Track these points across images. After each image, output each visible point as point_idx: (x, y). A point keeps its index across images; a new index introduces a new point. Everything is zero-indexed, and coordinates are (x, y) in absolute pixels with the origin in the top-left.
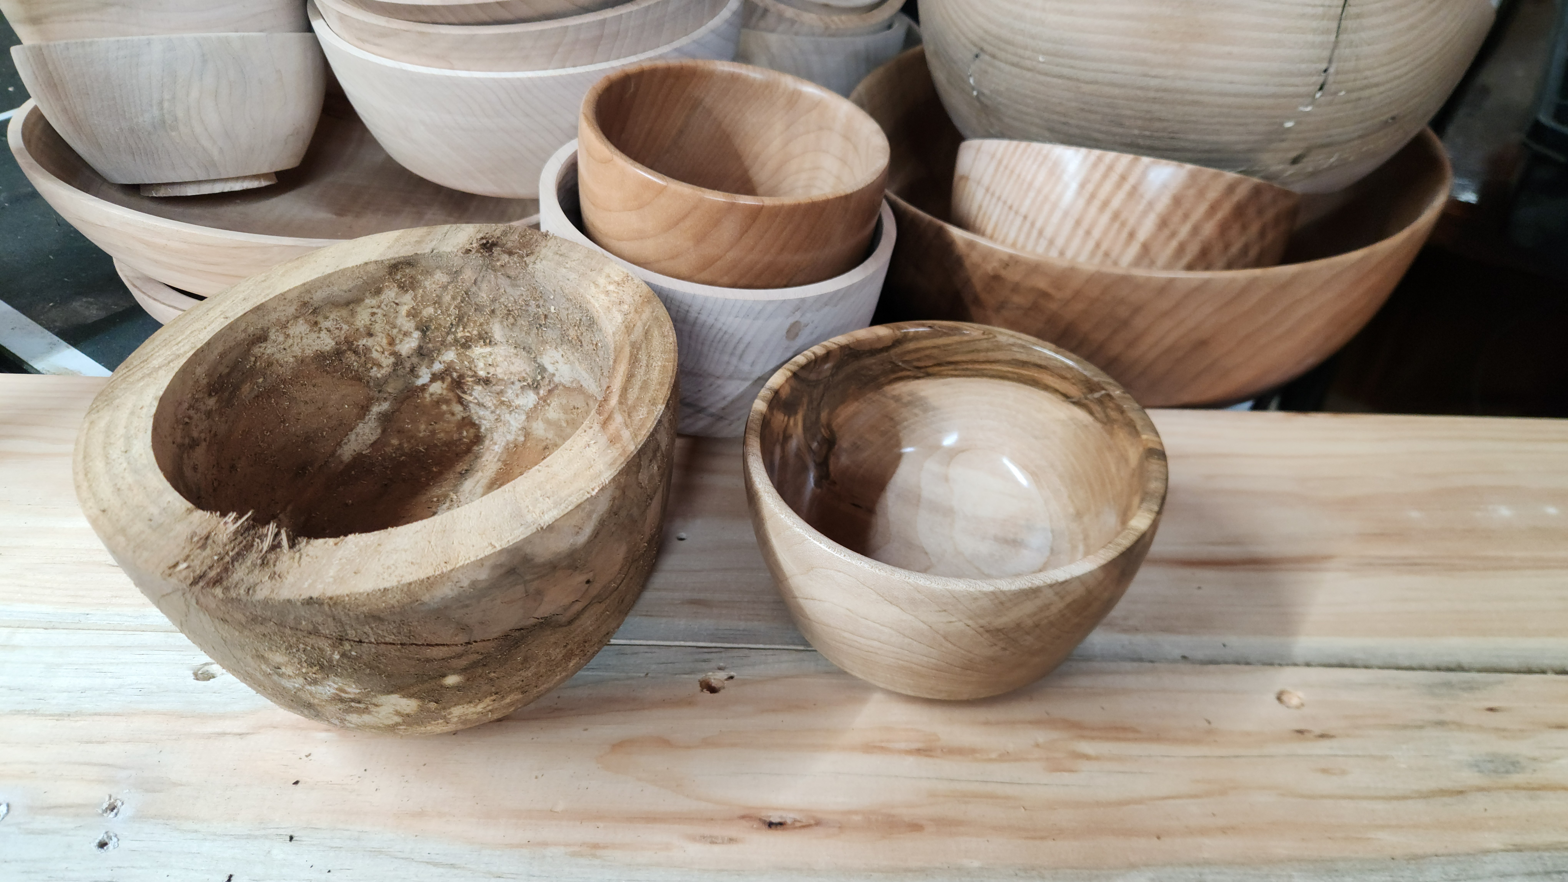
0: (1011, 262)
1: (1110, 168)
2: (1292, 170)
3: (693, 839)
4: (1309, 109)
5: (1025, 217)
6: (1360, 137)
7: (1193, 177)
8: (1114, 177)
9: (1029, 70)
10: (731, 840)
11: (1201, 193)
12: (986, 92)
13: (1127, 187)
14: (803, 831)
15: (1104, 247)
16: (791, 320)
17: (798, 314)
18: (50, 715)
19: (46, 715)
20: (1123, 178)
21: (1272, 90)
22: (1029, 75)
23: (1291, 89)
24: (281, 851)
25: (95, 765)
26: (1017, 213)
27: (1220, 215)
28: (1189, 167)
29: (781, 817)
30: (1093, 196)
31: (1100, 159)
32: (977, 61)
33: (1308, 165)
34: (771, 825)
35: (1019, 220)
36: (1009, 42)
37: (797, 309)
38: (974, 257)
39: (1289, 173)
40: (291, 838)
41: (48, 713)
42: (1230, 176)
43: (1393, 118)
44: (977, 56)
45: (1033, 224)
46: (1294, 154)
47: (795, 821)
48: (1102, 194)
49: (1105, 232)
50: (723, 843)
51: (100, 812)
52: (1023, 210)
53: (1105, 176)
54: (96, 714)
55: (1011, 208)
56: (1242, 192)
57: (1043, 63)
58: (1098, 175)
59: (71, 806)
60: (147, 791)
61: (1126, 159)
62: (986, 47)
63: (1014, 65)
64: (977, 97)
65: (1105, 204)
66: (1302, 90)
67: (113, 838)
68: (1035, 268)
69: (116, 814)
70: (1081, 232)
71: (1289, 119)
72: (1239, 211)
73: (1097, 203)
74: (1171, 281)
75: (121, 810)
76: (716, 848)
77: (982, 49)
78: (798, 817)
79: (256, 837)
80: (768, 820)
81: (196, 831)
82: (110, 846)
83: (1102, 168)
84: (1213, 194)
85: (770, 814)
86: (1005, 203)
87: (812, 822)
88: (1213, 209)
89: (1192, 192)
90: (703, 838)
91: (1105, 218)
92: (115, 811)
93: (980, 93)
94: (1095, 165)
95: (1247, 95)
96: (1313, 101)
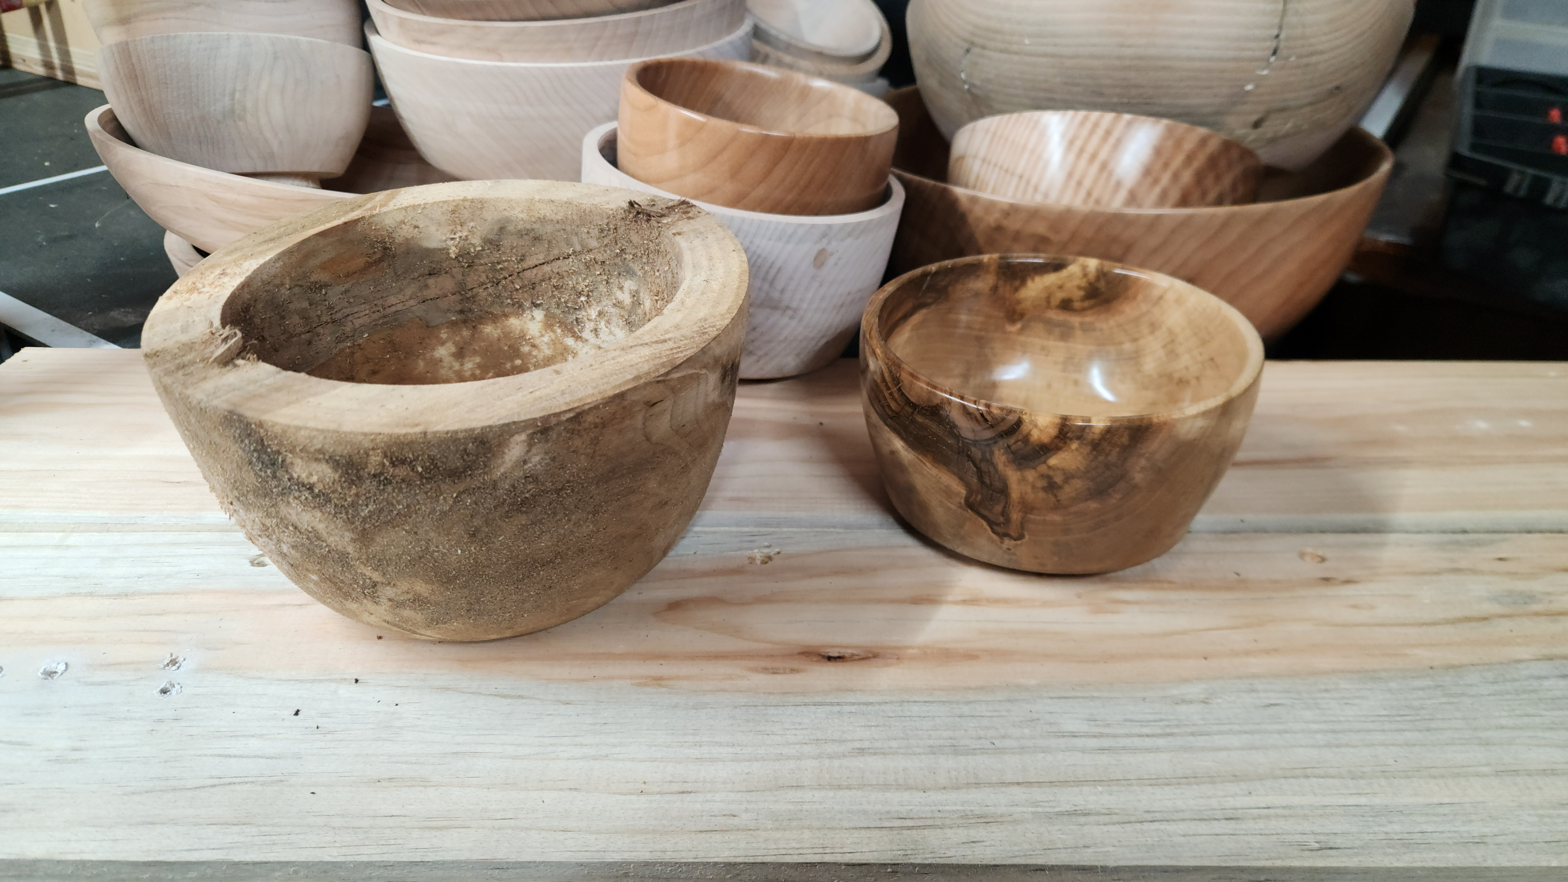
0: (1012, 210)
1: (1096, 125)
2: (1253, 135)
3: (755, 670)
4: (1265, 72)
5: (1021, 177)
6: (1311, 104)
7: (1169, 130)
8: (1100, 132)
9: (1016, 53)
10: (793, 671)
11: (1178, 144)
12: (977, 82)
13: (1112, 140)
14: (862, 662)
15: (1095, 195)
16: (819, 247)
17: (825, 241)
18: (107, 596)
19: (103, 596)
20: (1108, 133)
21: (1231, 54)
22: (1016, 58)
23: (1249, 53)
24: (347, 691)
25: (155, 631)
26: (1013, 174)
27: (1197, 164)
28: (1165, 122)
29: (839, 652)
30: (1082, 151)
31: (1086, 118)
32: (969, 56)
33: (1269, 129)
34: (830, 658)
35: (1015, 180)
36: (997, 32)
37: (824, 235)
38: (978, 211)
39: (1252, 137)
40: (357, 681)
41: (104, 594)
42: (1202, 131)
43: (1337, 88)
44: (968, 51)
45: (1028, 182)
46: (1254, 118)
47: (853, 655)
48: (1090, 148)
49: (1096, 180)
50: (785, 673)
51: (162, 666)
52: (1019, 171)
53: (1092, 132)
54: (154, 594)
55: (1007, 171)
56: (1214, 145)
57: (1029, 45)
58: (1085, 132)
59: (132, 663)
60: (208, 649)
61: (1109, 117)
62: (977, 40)
63: (1002, 51)
64: (969, 91)
65: (1094, 156)
66: (1258, 54)
67: (176, 685)
68: (1035, 214)
69: (178, 668)
70: (1073, 184)
71: (1248, 82)
72: (1213, 162)
73: (1086, 156)
74: (1158, 217)
75: (182, 664)
76: (779, 677)
77: (973, 44)
78: (855, 652)
79: (321, 681)
80: (826, 655)
81: (261, 678)
82: (174, 691)
83: (1089, 125)
84: (1189, 145)
85: (827, 651)
86: (1001, 168)
87: (870, 655)
88: (1190, 158)
89: (1170, 143)
90: (765, 670)
91: (1094, 169)
92: (177, 665)
93: (972, 85)
94: (1082, 123)
95: (1211, 59)
96: (1268, 65)
